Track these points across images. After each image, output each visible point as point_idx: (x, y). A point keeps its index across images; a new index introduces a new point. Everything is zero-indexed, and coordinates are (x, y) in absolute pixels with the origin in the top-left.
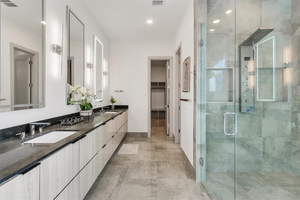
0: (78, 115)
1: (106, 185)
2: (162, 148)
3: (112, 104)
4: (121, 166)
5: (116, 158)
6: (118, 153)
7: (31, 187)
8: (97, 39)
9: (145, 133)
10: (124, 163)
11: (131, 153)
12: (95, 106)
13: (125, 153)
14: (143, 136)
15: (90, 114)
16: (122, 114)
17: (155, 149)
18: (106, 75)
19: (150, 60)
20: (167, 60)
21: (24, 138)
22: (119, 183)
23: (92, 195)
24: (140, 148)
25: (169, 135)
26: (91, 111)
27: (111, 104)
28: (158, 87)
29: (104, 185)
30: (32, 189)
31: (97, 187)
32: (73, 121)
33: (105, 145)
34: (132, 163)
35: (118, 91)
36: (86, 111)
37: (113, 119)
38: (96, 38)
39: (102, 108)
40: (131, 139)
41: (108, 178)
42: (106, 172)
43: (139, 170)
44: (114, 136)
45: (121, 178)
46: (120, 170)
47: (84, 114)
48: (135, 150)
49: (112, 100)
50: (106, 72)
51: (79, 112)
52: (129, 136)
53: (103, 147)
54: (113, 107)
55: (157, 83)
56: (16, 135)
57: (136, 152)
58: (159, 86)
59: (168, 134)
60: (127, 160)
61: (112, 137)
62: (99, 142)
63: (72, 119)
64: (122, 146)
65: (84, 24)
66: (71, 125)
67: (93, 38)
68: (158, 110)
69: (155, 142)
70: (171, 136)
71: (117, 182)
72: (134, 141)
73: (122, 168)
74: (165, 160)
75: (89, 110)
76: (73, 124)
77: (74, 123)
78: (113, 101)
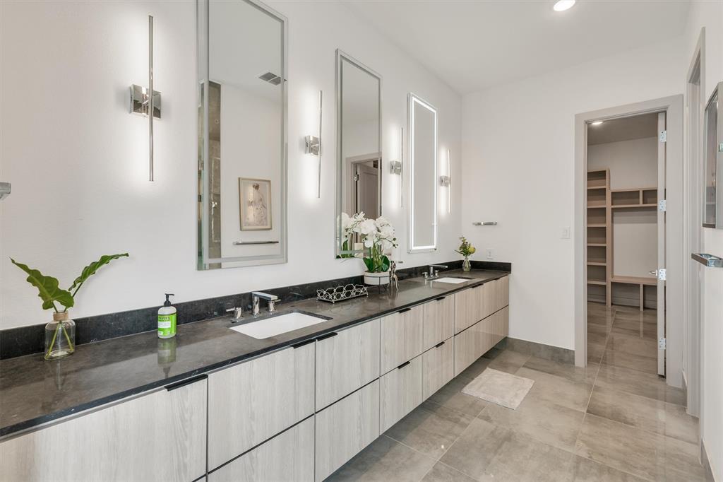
0: (359, 280)
1: (403, 464)
2: (617, 417)
3: (465, 257)
4: (457, 429)
5: (452, 402)
6: (464, 389)
7: (187, 416)
8: (417, 101)
9: (568, 351)
10: (468, 422)
11: (498, 401)
12: (402, 262)
13: (482, 396)
14: (558, 359)
15: (386, 281)
16: (481, 287)
17: (588, 411)
18: (446, 185)
19: (583, 123)
20: (658, 113)
21: (239, 318)
22: (434, 472)
23: (365, 475)
24: (533, 395)
25: (663, 377)
26: (387, 274)
27: (462, 258)
28: (641, 205)
29: (397, 463)
30: (191, 420)
31: (383, 460)
32: (338, 296)
33: (408, 363)
34: (492, 432)
35: (479, 224)
36: (375, 274)
37: (439, 298)
38: (414, 99)
39: (432, 268)
40: (516, 359)
41: (414, 449)
42: (415, 430)
43: (504, 462)
44: (443, 343)
45: (446, 462)
46: (451, 437)
47: (373, 279)
48: (516, 395)
49: (465, 247)
50: (446, 178)
51: (362, 274)
52: (513, 349)
53: (400, 367)
54: (467, 266)
55: (639, 191)
56: (228, 310)
57: (517, 403)
58: (644, 203)
59: (661, 372)
60: (481, 417)
61: (437, 346)
62: (385, 353)
63: (344, 289)
64: (482, 374)
65: (379, 77)
66: (332, 302)
67: (408, 100)
68: (642, 283)
69: (597, 389)
70: (671, 381)
71: (431, 469)
72: (524, 366)
73: (457, 436)
74: (615, 464)
75: (384, 271)
76: (335, 302)
77: (340, 299)
78: (465, 250)
